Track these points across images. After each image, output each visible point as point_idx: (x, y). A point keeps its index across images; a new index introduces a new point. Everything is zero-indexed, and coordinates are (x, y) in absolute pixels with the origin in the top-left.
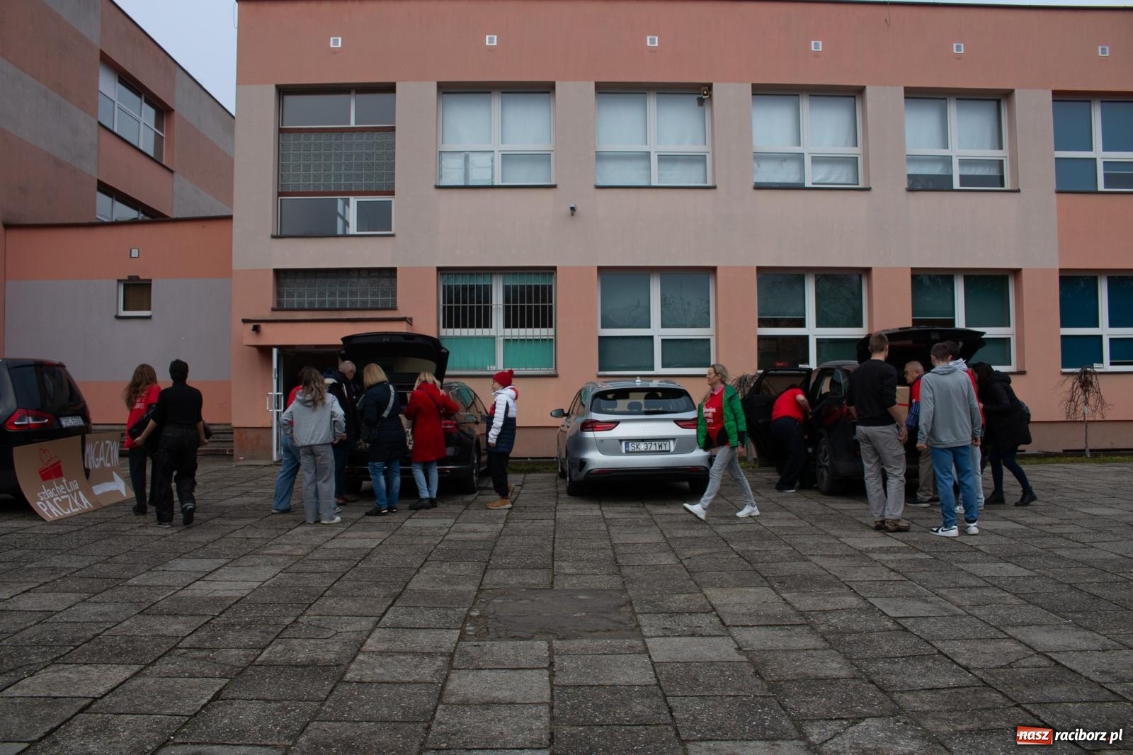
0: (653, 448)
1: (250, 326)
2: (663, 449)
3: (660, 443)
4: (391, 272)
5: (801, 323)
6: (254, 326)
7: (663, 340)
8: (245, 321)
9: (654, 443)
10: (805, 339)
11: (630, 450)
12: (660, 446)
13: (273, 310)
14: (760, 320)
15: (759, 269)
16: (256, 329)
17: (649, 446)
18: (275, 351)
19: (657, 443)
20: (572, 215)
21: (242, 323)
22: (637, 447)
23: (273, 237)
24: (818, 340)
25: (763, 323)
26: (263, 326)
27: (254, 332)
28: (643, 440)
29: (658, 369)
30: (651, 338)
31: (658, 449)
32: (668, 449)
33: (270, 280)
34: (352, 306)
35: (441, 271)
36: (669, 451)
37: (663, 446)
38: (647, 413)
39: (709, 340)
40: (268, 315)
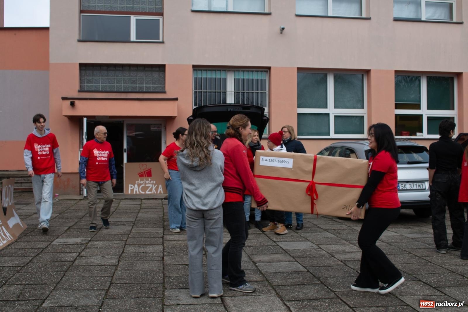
0: (415, 188)
1: (68, 102)
2: (421, 188)
3: (419, 184)
4: (161, 68)
5: (418, 107)
6: (71, 102)
7: (335, 116)
8: (64, 99)
9: (415, 184)
10: (420, 117)
11: (401, 189)
12: (419, 186)
13: (79, 91)
14: (396, 105)
15: (396, 72)
16: (72, 104)
17: (412, 185)
18: (85, 120)
19: (417, 184)
20: (281, 33)
21: (62, 100)
22: (405, 187)
23: (79, 41)
24: (428, 117)
25: (397, 106)
26: (77, 102)
27: (71, 106)
28: (407, 182)
29: (333, 135)
30: (328, 115)
31: (418, 188)
32: (424, 188)
33: (76, 70)
34: (132, 90)
35: (196, 68)
36: (425, 189)
37: (421, 186)
38: (409, 163)
39: (363, 116)
40: (76, 95)
